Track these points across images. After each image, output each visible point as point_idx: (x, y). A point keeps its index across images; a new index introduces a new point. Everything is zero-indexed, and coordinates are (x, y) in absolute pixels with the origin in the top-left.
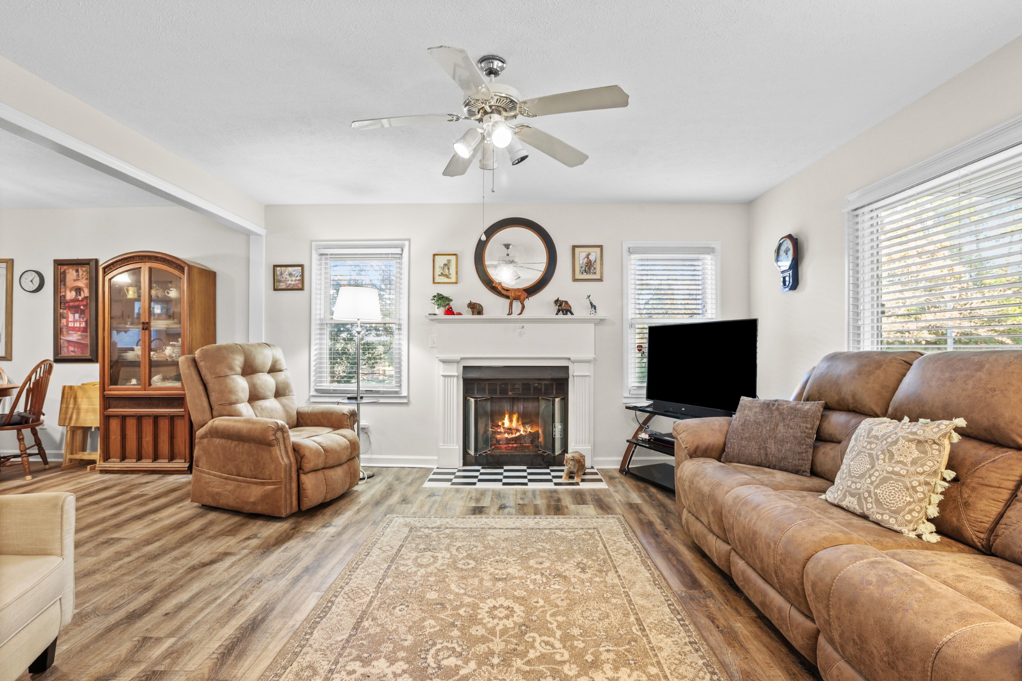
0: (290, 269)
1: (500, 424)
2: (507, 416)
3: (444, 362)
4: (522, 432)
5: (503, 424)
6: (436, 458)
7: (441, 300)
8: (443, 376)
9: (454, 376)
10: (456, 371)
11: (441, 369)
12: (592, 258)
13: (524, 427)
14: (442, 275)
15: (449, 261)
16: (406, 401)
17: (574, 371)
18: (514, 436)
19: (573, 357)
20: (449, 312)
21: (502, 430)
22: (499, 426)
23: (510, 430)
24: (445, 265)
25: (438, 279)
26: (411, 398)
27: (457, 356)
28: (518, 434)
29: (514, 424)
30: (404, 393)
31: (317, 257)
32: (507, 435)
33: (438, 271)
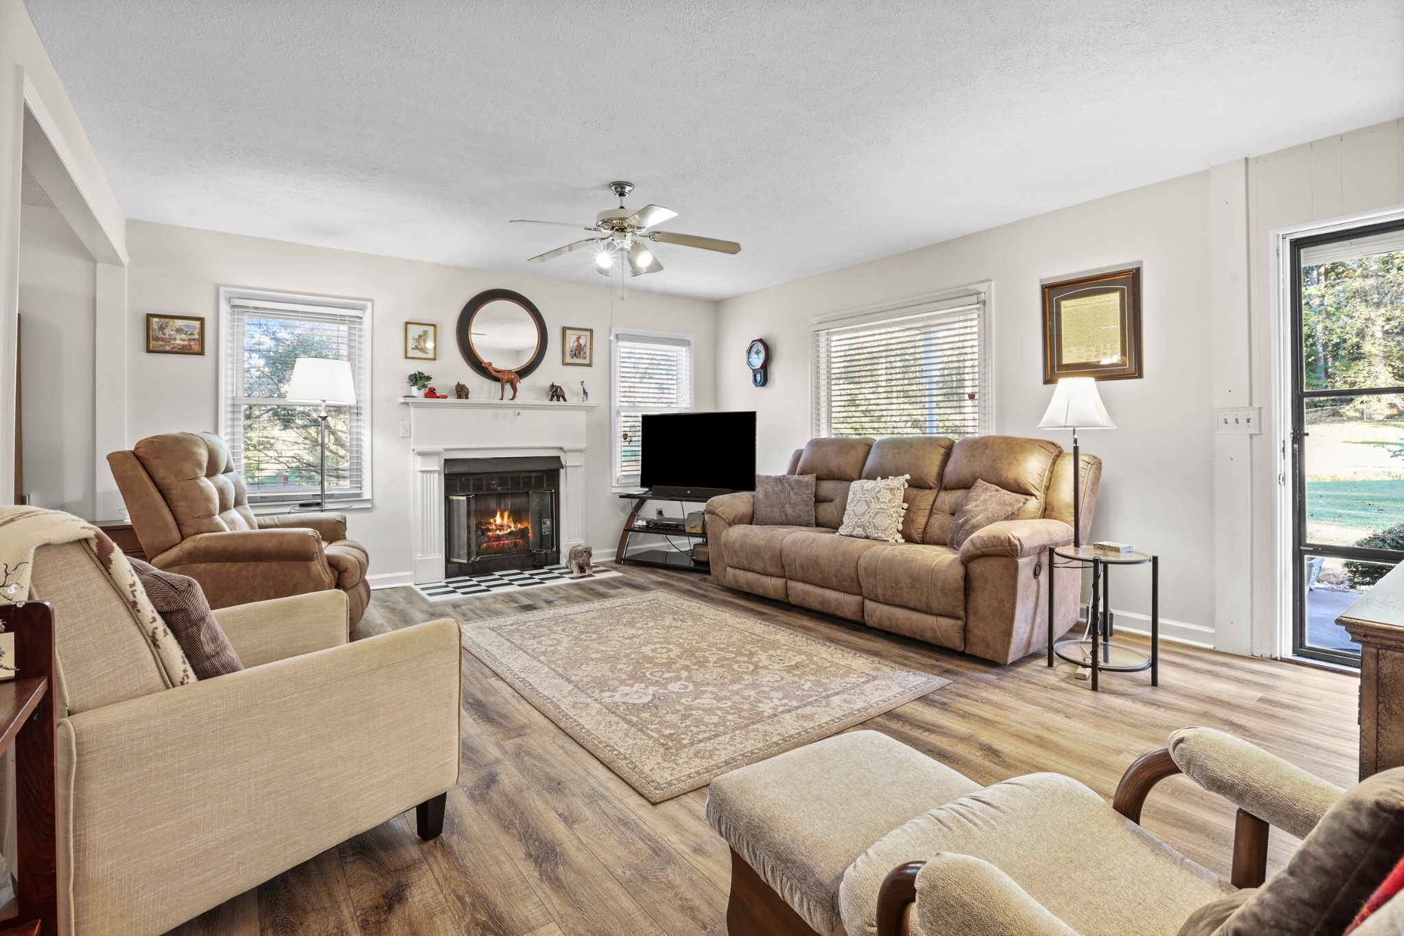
0: (179, 323)
1: (492, 521)
2: (498, 514)
3: (422, 454)
4: (513, 529)
5: (495, 521)
6: (409, 573)
7: (418, 379)
8: (421, 471)
9: (435, 471)
10: (436, 465)
11: (419, 464)
12: (582, 342)
13: (515, 523)
14: (416, 348)
15: (425, 332)
16: (369, 505)
17: (566, 460)
18: (505, 532)
19: (566, 446)
20: (431, 394)
21: (494, 527)
22: (490, 523)
23: (501, 527)
24: (420, 336)
25: (411, 353)
26: (376, 502)
27: (439, 447)
28: (509, 530)
29: (506, 521)
30: (367, 496)
31: (229, 310)
32: (498, 532)
33: (411, 344)
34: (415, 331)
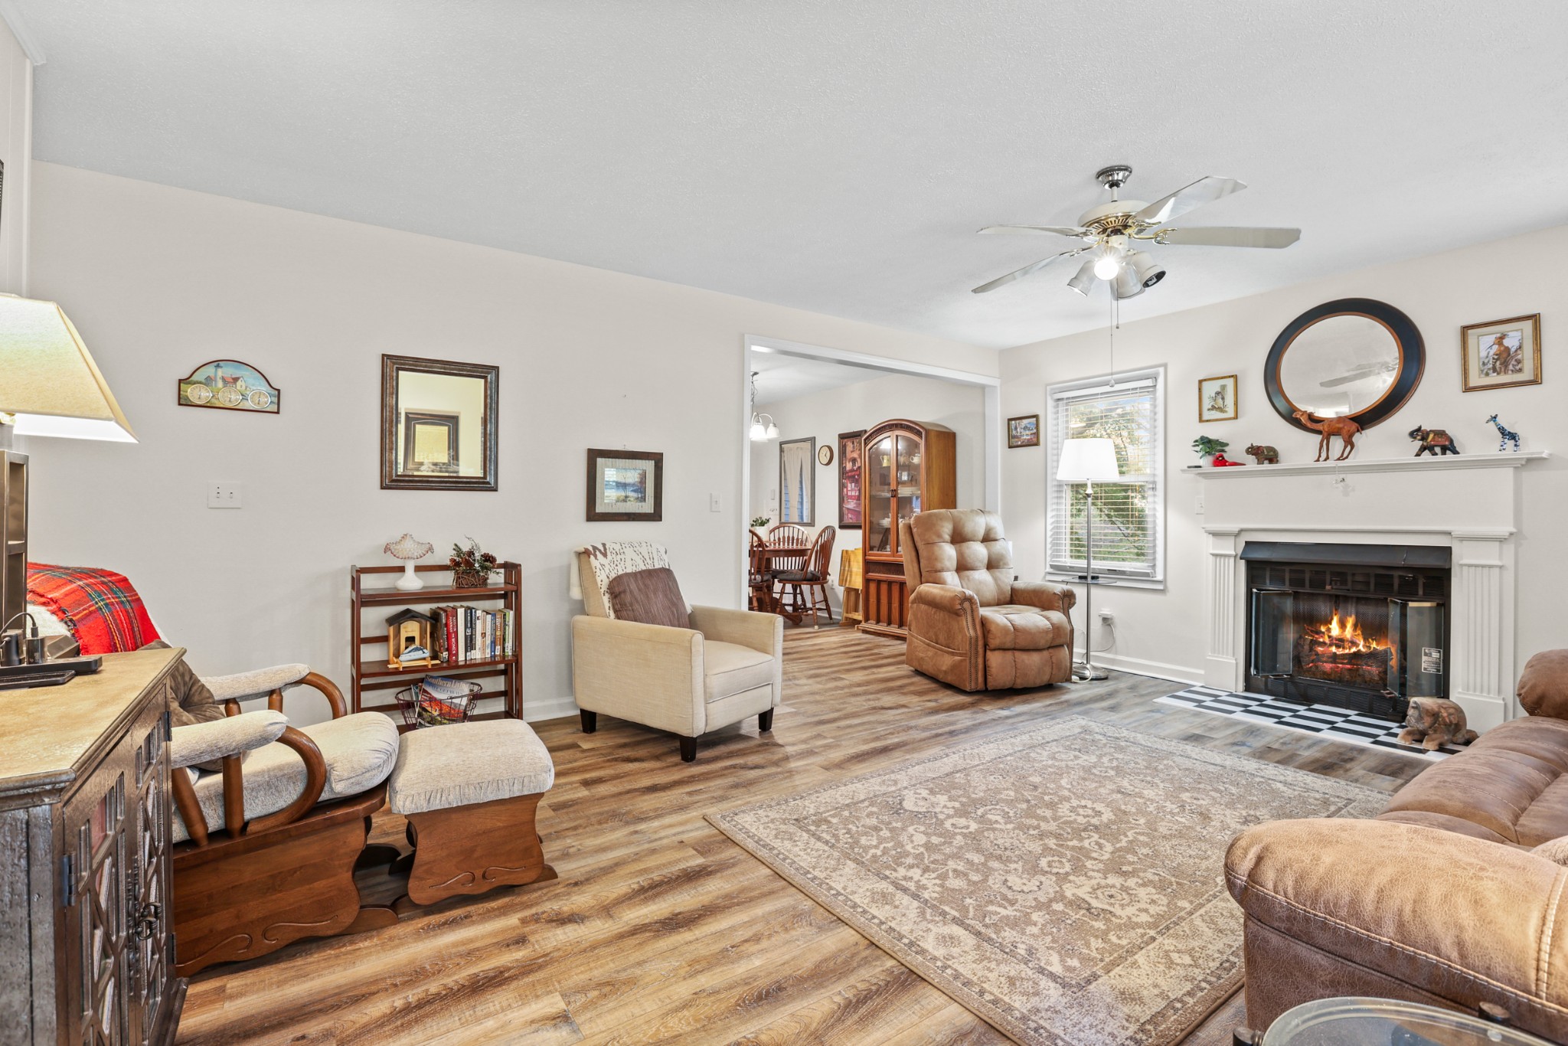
0: (1025, 422)
1: (1323, 629)
2: (1335, 619)
3: (1215, 534)
4: (1361, 648)
5: (1329, 630)
6: (1202, 672)
7: (1209, 445)
8: (1213, 555)
9: (1229, 556)
10: (1231, 548)
11: (1210, 545)
12: (1511, 342)
13: (1365, 639)
14: (1213, 408)
15: (1223, 387)
16: (1161, 587)
17: (1462, 554)
18: (1347, 651)
19: (1458, 529)
20: (1220, 462)
21: (1327, 640)
22: (1319, 632)
23: (1340, 642)
24: (1218, 393)
25: (1206, 415)
26: (1169, 584)
27: (1235, 527)
28: (1354, 650)
29: (1348, 633)
30: (1159, 577)
31: (1054, 404)
32: (1334, 649)
33: (1207, 404)
34: (1211, 389)
